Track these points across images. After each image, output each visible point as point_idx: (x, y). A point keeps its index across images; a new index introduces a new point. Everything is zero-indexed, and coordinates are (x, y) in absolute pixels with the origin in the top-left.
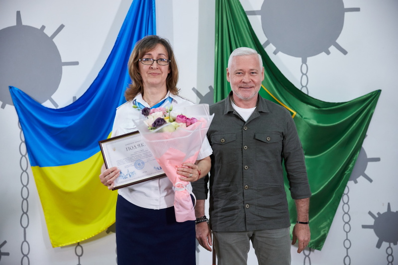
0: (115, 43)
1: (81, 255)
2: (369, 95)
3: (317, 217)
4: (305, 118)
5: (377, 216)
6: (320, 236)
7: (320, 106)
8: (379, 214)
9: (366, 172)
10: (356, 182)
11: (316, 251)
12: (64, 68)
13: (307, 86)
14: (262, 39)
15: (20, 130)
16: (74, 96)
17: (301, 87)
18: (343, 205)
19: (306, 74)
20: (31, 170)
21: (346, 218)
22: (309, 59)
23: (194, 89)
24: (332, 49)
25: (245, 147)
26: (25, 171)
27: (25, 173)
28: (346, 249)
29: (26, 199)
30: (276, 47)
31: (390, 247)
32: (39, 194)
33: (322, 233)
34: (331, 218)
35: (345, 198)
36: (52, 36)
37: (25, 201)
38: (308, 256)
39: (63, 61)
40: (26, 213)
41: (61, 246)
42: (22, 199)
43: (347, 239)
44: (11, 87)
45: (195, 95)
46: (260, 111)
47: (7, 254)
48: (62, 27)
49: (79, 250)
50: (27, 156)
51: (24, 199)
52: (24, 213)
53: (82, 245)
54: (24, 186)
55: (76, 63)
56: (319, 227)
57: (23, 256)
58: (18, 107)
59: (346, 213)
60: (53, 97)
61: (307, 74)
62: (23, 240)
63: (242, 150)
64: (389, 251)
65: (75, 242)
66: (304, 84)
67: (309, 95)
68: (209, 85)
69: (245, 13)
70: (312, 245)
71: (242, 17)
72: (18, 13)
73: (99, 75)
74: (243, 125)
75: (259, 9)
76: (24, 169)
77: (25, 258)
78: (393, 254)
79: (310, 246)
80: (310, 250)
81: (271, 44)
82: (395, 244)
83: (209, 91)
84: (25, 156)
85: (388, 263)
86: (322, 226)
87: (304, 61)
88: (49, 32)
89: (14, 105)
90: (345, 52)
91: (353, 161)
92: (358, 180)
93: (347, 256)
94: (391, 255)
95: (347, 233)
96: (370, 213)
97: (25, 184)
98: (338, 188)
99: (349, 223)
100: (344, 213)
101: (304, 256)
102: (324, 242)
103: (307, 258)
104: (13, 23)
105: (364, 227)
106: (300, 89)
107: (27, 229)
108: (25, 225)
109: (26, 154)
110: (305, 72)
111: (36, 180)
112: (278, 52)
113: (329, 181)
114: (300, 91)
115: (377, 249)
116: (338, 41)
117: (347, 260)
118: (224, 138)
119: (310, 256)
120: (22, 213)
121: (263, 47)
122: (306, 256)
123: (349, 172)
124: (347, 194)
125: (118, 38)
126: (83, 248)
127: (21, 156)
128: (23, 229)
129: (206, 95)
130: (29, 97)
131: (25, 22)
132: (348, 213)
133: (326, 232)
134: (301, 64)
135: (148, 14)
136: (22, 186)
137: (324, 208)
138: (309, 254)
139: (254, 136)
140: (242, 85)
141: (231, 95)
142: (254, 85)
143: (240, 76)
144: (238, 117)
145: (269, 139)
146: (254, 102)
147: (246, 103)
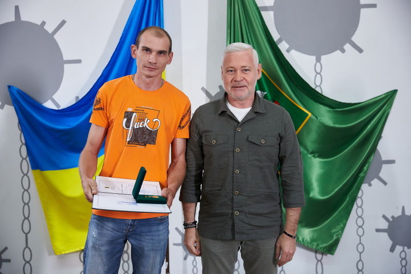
0: (120, 40)
2: (385, 95)
3: (330, 221)
4: (320, 120)
5: (391, 220)
6: (333, 240)
8: (393, 217)
9: (381, 175)
10: (370, 185)
11: (329, 255)
12: (66, 66)
13: (321, 86)
14: (276, 36)
15: (20, 132)
16: (77, 96)
17: (315, 86)
18: (357, 209)
19: (319, 74)
20: (31, 173)
21: (360, 222)
22: (323, 57)
23: (203, 89)
24: (347, 47)
25: (237, 150)
26: (26, 175)
27: (25, 177)
28: (359, 254)
29: (27, 204)
30: (289, 44)
31: (403, 251)
32: (41, 198)
33: (335, 238)
34: (344, 222)
35: (359, 201)
36: (53, 32)
37: (26, 206)
39: (65, 58)
40: (27, 218)
41: (64, 253)
42: (23, 204)
43: (360, 243)
44: (9, 87)
45: (204, 95)
46: (255, 111)
47: (9, 261)
48: (63, 22)
50: (28, 159)
51: (25, 204)
52: (25, 218)
54: (25, 190)
55: (79, 61)
56: (332, 231)
57: (24, 262)
58: (17, 107)
59: (359, 217)
60: (54, 97)
61: (321, 73)
62: (25, 246)
63: (233, 153)
64: (403, 255)
65: (78, 249)
66: (318, 84)
67: (323, 94)
68: (219, 85)
69: (257, 8)
70: (325, 249)
71: (255, 13)
72: (17, 8)
73: (102, 73)
74: (236, 126)
75: (272, 4)
76: (25, 173)
77: (28, 265)
78: (407, 258)
79: (323, 251)
80: (323, 255)
81: (284, 42)
82: (408, 248)
83: (218, 90)
84: (25, 159)
85: (401, 267)
86: (334, 230)
87: (318, 60)
88: (49, 28)
89: (13, 106)
90: (360, 51)
91: (368, 164)
92: (372, 182)
93: (360, 260)
94: (405, 259)
95: (360, 237)
96: (384, 217)
97: (26, 187)
98: (352, 191)
99: (363, 227)
100: (357, 217)
101: (316, 261)
102: (336, 247)
103: (319, 263)
105: (378, 230)
107: (28, 235)
108: (26, 231)
109: (26, 157)
110: (318, 71)
111: (37, 184)
112: (291, 50)
113: (343, 183)
114: (314, 90)
115: (391, 253)
116: (354, 39)
117: (360, 264)
118: (215, 139)
119: (322, 261)
120: (23, 218)
121: (277, 43)
122: (318, 261)
123: (364, 175)
124: (360, 197)
125: (123, 34)
127: (22, 159)
128: (24, 235)
129: (215, 95)
130: (29, 96)
131: (24, 17)
132: (362, 217)
133: (339, 236)
134: (315, 62)
135: (155, 9)
136: (23, 190)
137: (337, 212)
138: (322, 259)
139: (248, 138)
140: (234, 84)
141: (226, 94)
142: (246, 84)
143: (232, 74)
144: (232, 118)
145: (263, 142)
146: (250, 102)
147: (240, 102)
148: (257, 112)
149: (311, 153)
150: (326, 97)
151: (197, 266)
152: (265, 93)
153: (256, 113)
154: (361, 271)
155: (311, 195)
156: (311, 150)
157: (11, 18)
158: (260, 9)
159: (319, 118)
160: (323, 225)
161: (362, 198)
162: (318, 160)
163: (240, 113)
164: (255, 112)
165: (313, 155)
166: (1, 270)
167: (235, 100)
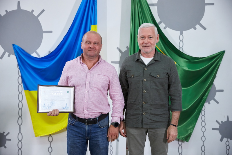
0: (74, 21)
1: (52, 142)
2: (218, 54)
3: (187, 123)
4: (181, 66)
5: (221, 123)
6: (188, 134)
7: (190, 59)
9: (215, 98)
10: (209, 103)
11: (185, 142)
12: (44, 34)
13: (183, 48)
14: (158, 20)
15: (18, 69)
16: (49, 50)
17: (179, 48)
18: (202, 116)
19: (182, 41)
20: (24, 92)
21: (203, 124)
22: (184, 32)
23: (118, 48)
24: (198, 26)
25: (145, 80)
26: (21, 93)
27: (20, 94)
28: (202, 142)
29: (21, 109)
30: (165, 25)
31: (228, 141)
32: (28, 106)
33: (189, 132)
34: (194, 124)
35: (203, 112)
36: (37, 16)
37: (20, 110)
38: (181, 145)
39: (44, 30)
40: (21, 117)
41: (40, 136)
42: (19, 109)
43: (203, 136)
44: (13, 45)
45: (118, 52)
47: (10, 140)
48: (43, 11)
49: (50, 138)
50: (22, 84)
51: (20, 109)
52: (20, 117)
53: (52, 136)
54: (20, 101)
55: (51, 32)
57: (18, 141)
58: (17, 56)
59: (203, 121)
60: (37, 51)
61: (183, 41)
62: (19, 132)
63: (143, 82)
64: (227, 143)
65: (48, 134)
66: (181, 46)
67: (184, 53)
68: (127, 46)
69: (148, 5)
70: (183, 139)
71: (146, 7)
72: (19, 2)
73: (64, 39)
74: (145, 67)
75: (156, 3)
76: (20, 92)
77: (20, 142)
78: (229, 145)
79: (182, 140)
80: (182, 142)
81: (162, 23)
82: (231, 139)
83: (126, 49)
85: (226, 150)
86: (189, 128)
87: (181, 33)
88: (36, 14)
89: (15, 55)
90: (205, 29)
91: (208, 91)
92: (210, 102)
93: (203, 145)
95: (203, 132)
96: (217, 121)
97: (21, 100)
98: (199, 107)
99: (205, 127)
100: (202, 121)
101: (179, 145)
102: (190, 137)
103: (180, 146)
105: (213, 129)
106: (178, 49)
107: (21, 126)
108: (20, 124)
109: (21, 83)
110: (181, 40)
111: (27, 98)
112: (166, 28)
113: (194, 102)
115: (220, 142)
116: (201, 22)
117: (203, 148)
118: (133, 74)
119: (182, 145)
120: (19, 117)
121: (158, 25)
122: (180, 145)
123: (206, 98)
125: (75, 18)
126: (53, 137)
127: (19, 84)
128: (19, 126)
129: (124, 52)
130: (23, 50)
131: (22, 8)
132: (205, 121)
133: (191, 131)
134: (180, 35)
135: (93, 4)
136: (19, 101)
137: (191, 118)
138: (182, 144)
139: (150, 74)
141: (140, 50)
142: (151, 45)
143: (143, 39)
144: (142, 63)
145: (158, 76)
151: (112, 146)
153: (155, 60)
154: (204, 151)
157: (16, 8)
160: (182, 125)
161: (205, 110)
166: (5, 145)
167: (144, 54)
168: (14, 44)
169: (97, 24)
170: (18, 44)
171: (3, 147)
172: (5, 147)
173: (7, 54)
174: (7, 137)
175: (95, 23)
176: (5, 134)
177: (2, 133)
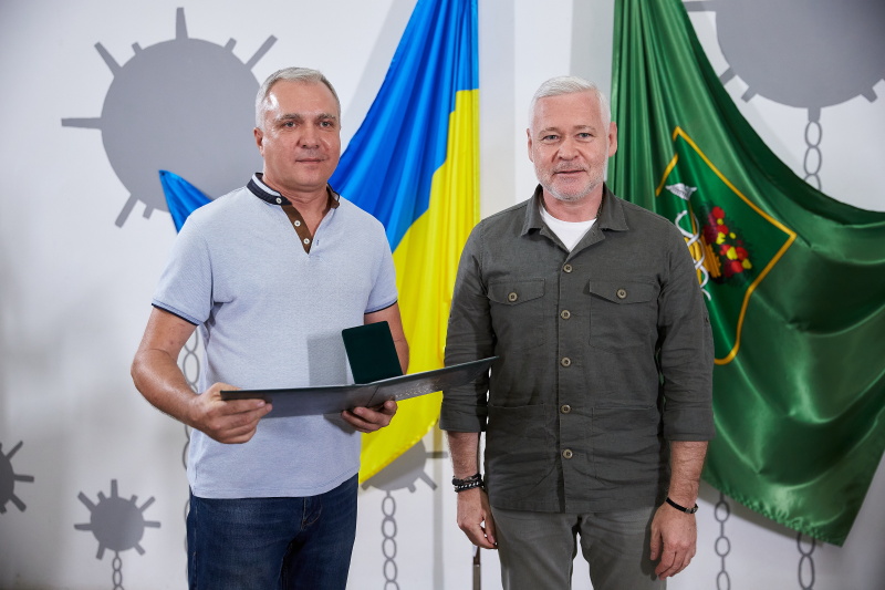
0: (387, 76)
6: (840, 514)
7: (850, 219)
11: (828, 545)
13: (820, 174)
14: (719, 65)
17: (806, 174)
19: (816, 147)
22: (825, 112)
25: (566, 314)
27: (191, 357)
30: (747, 82)
33: (845, 508)
34: (867, 475)
44: (163, 173)
46: (603, 226)
47: (157, 525)
58: (176, 215)
61: (820, 146)
63: (557, 321)
66: (812, 169)
67: (824, 192)
69: (681, 6)
70: (821, 534)
71: (676, 15)
73: (349, 146)
74: (561, 260)
80: (814, 544)
81: (737, 78)
87: (814, 117)
88: (243, 53)
89: (170, 211)
101: (800, 556)
102: (849, 529)
103: (806, 560)
104: (170, 34)
106: (803, 178)
110: (813, 141)
112: (753, 95)
114: (803, 182)
118: (515, 291)
119: (813, 557)
121: (722, 81)
122: (804, 555)
125: (392, 63)
130: (200, 193)
131: (194, 32)
133: (855, 504)
134: (806, 121)
135: (461, 10)
137: (852, 451)
138: (812, 551)
139: (588, 286)
140: (560, 165)
141: (539, 190)
142: (586, 166)
143: (553, 144)
144: (552, 242)
145: (622, 294)
146: (592, 207)
147: (571, 208)
148: (608, 230)
149: (792, 322)
150: (830, 198)
152: (694, 189)
153: (606, 231)
155: (793, 412)
156: (791, 314)
158: (686, 7)
159: (813, 245)
162: (807, 335)
163: (571, 232)
164: (604, 230)
165: (796, 325)
166: (142, 543)
167: (559, 202)
168: (164, 169)
169: (477, 87)
170: (179, 170)
171: (133, 551)
172: (141, 551)
173: (140, 207)
174: (148, 515)
175: (471, 84)
176: (139, 504)
177: (128, 497)
